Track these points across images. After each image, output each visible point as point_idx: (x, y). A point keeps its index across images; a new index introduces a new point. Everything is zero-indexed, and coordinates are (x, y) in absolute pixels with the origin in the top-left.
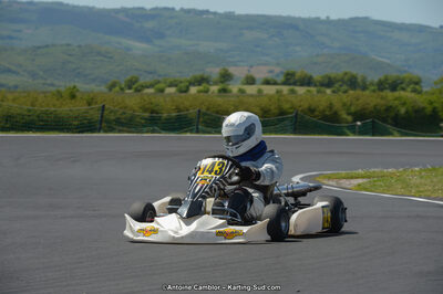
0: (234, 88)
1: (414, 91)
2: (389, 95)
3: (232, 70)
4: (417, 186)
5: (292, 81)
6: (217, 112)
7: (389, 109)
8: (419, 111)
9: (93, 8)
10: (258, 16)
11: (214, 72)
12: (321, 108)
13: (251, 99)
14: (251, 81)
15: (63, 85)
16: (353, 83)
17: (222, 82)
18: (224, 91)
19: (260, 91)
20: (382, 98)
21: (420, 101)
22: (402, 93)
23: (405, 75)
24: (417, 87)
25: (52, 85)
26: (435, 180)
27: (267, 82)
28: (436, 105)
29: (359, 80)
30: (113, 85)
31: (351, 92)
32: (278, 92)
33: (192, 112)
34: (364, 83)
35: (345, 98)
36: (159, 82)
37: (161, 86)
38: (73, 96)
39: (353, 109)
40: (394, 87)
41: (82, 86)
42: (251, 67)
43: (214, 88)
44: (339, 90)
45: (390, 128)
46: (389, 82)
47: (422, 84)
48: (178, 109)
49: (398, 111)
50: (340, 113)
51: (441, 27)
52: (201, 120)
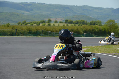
0: (52, 24)
1: (100, 25)
2: (93, 26)
3: (51, 19)
4: (101, 51)
5: (67, 22)
6: (47, 31)
7: (93, 30)
8: (101, 30)
10: (58, 5)
11: (46, 20)
12: (75, 29)
13: (56, 27)
14: (56, 22)
15: (6, 23)
16: (83, 23)
17: (49, 23)
18: (49, 25)
19: (59, 25)
20: (91, 27)
21: (101, 28)
22: (97, 26)
23: (97, 21)
24: (100, 24)
25: (3, 23)
26: (105, 49)
27: (61, 23)
28: (105, 29)
29: (85, 22)
30: (19, 23)
31: (83, 25)
32: (64, 25)
33: (41, 31)
34: (86, 23)
35: (81, 27)
36: (31, 22)
37: (32, 23)
38: (8, 26)
39: (84, 30)
40: (94, 24)
41: (11, 24)
42: (56, 18)
43: (47, 24)
44: (80, 25)
45: (94, 35)
46: (93, 22)
47: (102, 23)
48: (37, 30)
49: (95, 30)
50: (80, 31)
51: (107, 8)
52: (43, 33)
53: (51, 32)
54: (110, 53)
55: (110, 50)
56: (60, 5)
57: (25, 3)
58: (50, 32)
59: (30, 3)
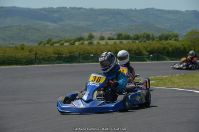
0: (95, 42)
1: (175, 40)
2: (164, 42)
3: (94, 34)
4: (177, 83)
5: (121, 38)
6: (88, 54)
7: (164, 48)
8: (178, 49)
9: (30, 8)
10: (104, 9)
11: (86, 35)
12: (134, 49)
13: (103, 47)
14: (102, 38)
15: (18, 44)
16: (148, 37)
17: (89, 39)
18: (91, 43)
19: (107, 43)
20: (161, 44)
21: (178, 44)
22: (170, 41)
23: (171, 33)
24: (177, 38)
25: (13, 44)
26: (186, 80)
27: (110, 39)
28: (185, 46)
29: (151, 36)
30: (41, 43)
31: (147, 42)
32: (115, 43)
33: (77, 53)
34: (153, 37)
35: (145, 45)
36: (61, 41)
37: (62, 42)
38: (23, 49)
39: (148, 49)
40: (166, 39)
41: (26, 44)
42: (102, 32)
43: (86, 42)
44: (142, 41)
45: (166, 57)
46: (164, 36)
47: (179, 37)
48: (70, 53)
49: (169, 49)
50: (142, 51)
51: (186, 11)
52: (81, 57)
53: (94, 55)
54: (194, 87)
55: (194, 82)
56: (107, 9)
57: (49, 8)
58: (92, 55)
59: (57, 8)
